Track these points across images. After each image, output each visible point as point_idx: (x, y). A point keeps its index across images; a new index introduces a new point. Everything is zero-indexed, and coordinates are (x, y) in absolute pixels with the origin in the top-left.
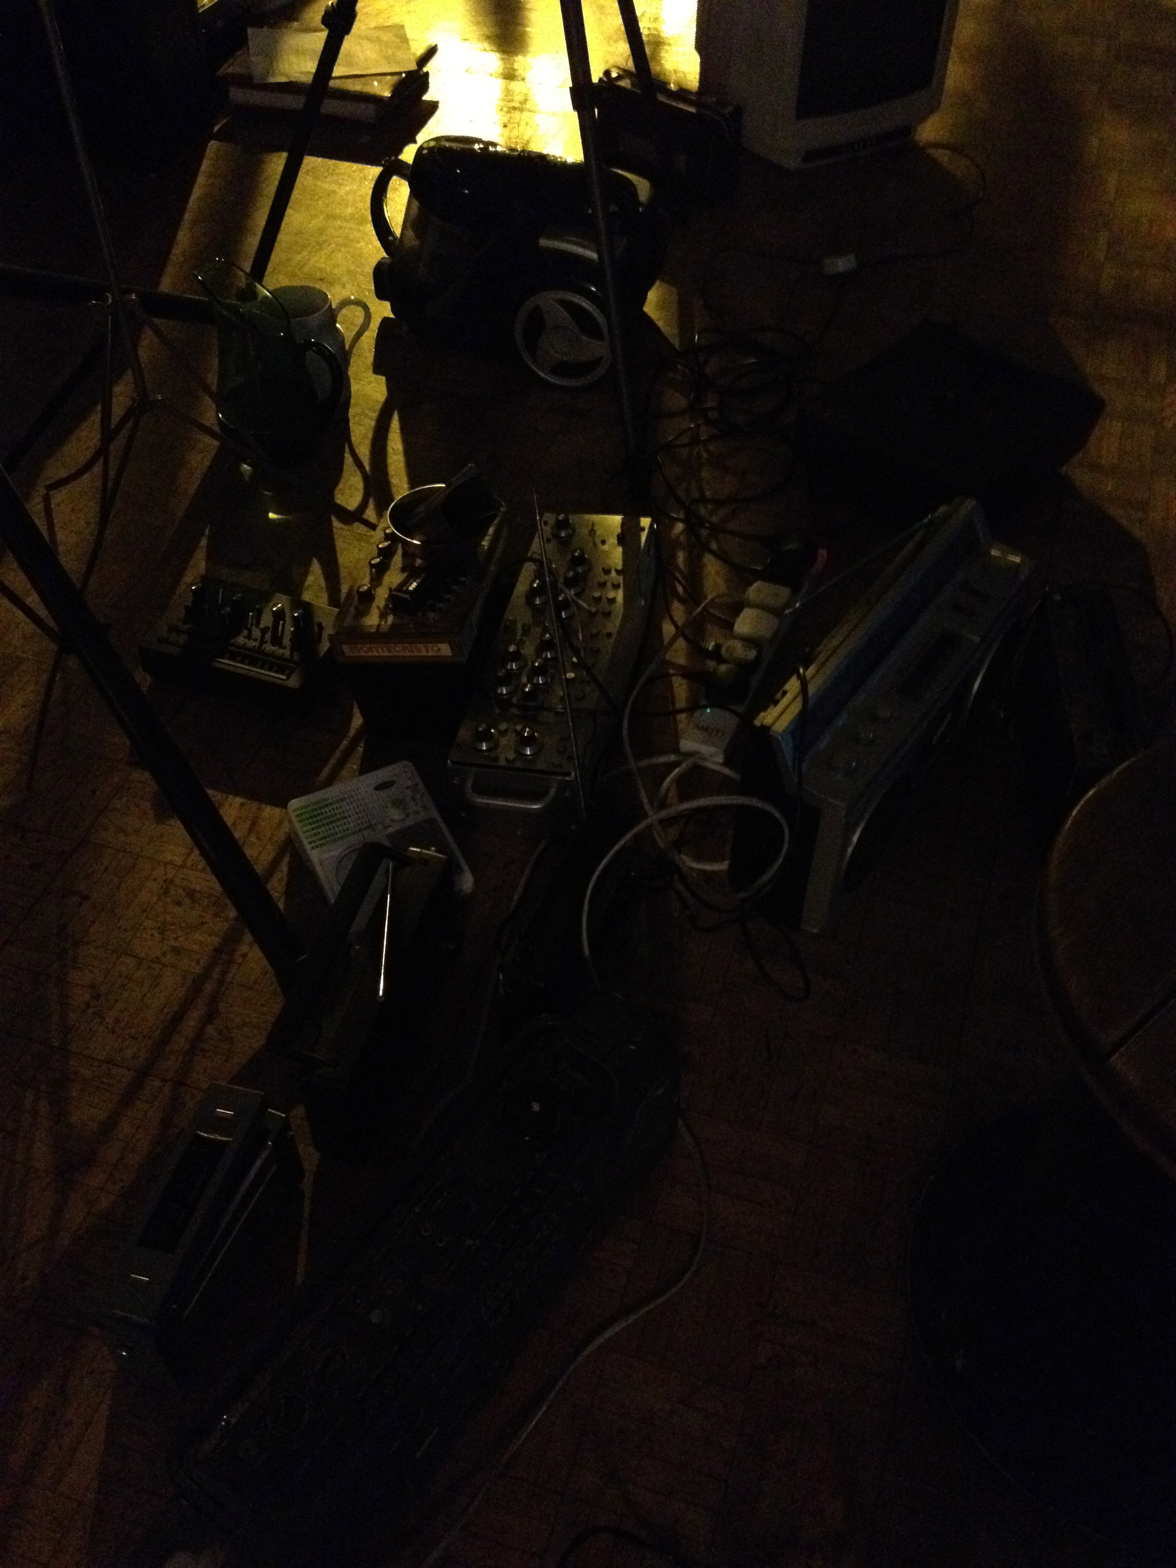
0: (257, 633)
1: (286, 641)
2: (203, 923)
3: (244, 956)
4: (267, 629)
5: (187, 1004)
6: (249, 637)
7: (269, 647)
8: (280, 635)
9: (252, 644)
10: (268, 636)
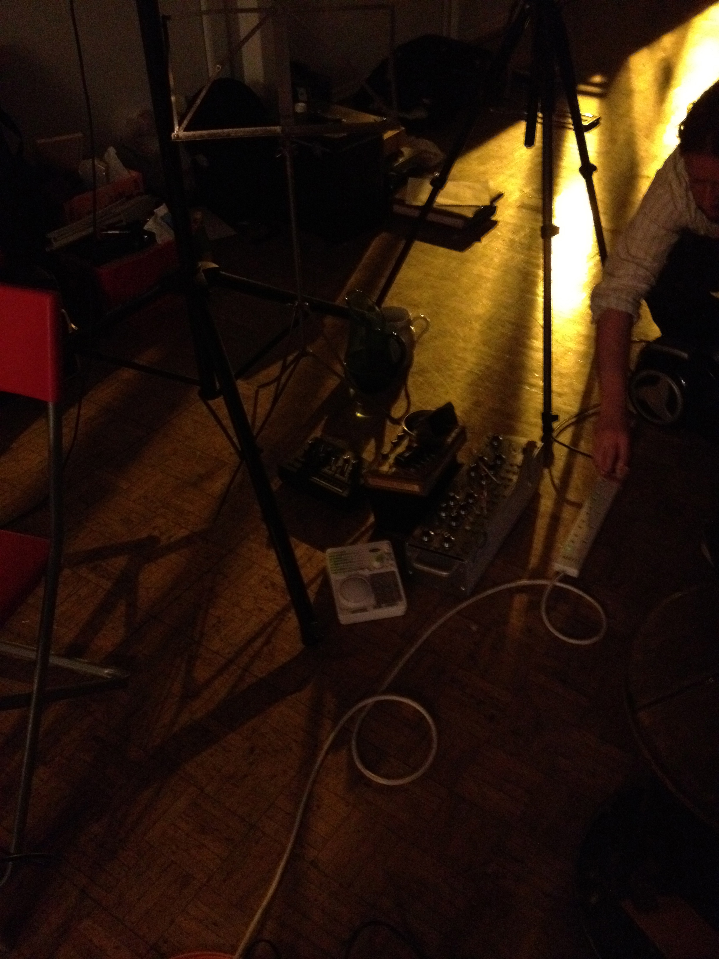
0: (334, 468)
1: (347, 475)
2: (275, 599)
3: (290, 618)
4: (340, 467)
5: (258, 634)
6: (330, 469)
7: (337, 475)
8: (345, 470)
9: (330, 472)
10: (339, 470)
